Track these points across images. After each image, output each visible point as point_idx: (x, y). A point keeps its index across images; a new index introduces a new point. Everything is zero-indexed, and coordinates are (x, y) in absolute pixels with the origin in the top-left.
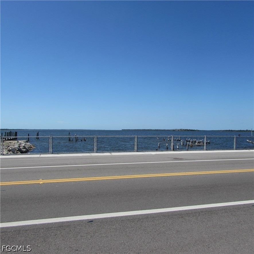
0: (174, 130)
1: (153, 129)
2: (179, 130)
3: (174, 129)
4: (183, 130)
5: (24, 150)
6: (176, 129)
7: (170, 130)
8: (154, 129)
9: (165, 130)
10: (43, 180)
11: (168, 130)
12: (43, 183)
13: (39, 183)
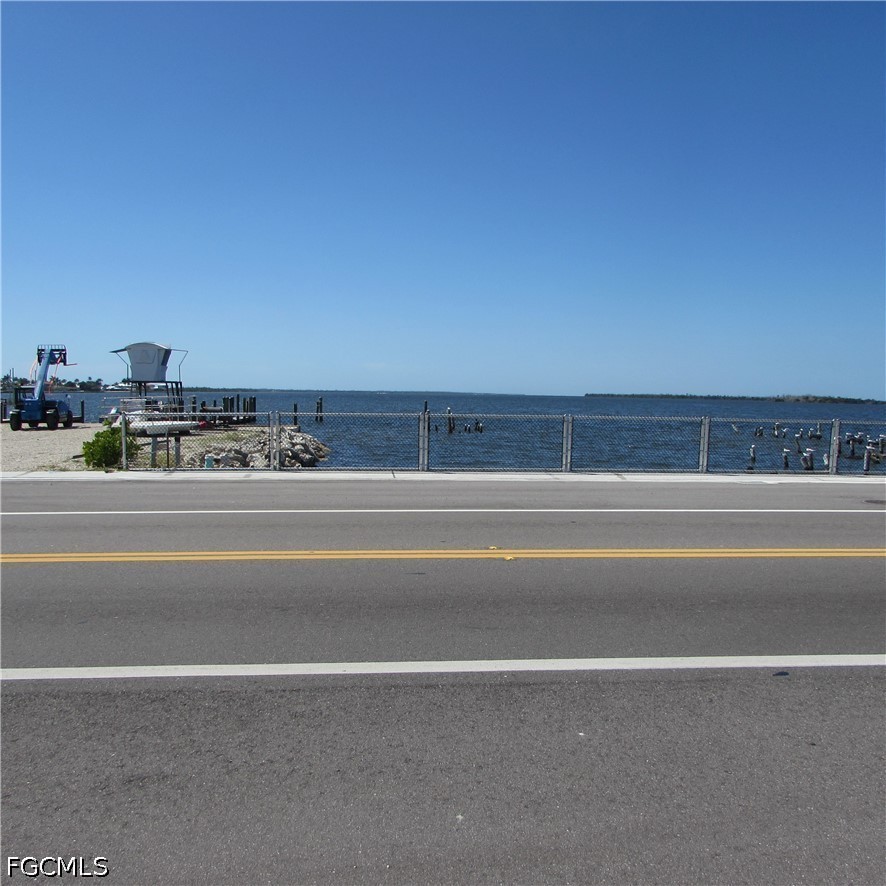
0: (778, 400)
1: (698, 394)
2: (798, 400)
3: (781, 396)
4: (816, 398)
5: (308, 456)
6: (788, 397)
7: (763, 399)
8: (705, 394)
9: (744, 398)
10: (500, 549)
11: (758, 399)
12: (516, 559)
13: (504, 559)
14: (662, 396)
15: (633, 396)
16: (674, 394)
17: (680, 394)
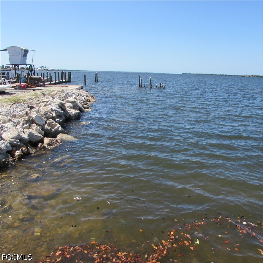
14: (206, 74)
15: (197, 74)
16: (210, 74)
17: (211, 74)
